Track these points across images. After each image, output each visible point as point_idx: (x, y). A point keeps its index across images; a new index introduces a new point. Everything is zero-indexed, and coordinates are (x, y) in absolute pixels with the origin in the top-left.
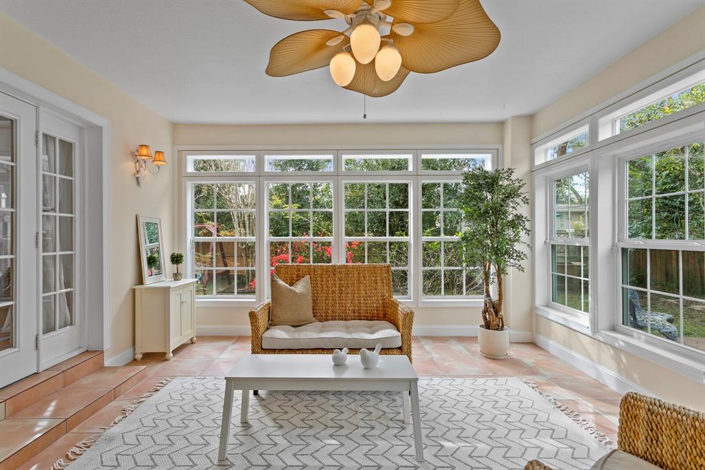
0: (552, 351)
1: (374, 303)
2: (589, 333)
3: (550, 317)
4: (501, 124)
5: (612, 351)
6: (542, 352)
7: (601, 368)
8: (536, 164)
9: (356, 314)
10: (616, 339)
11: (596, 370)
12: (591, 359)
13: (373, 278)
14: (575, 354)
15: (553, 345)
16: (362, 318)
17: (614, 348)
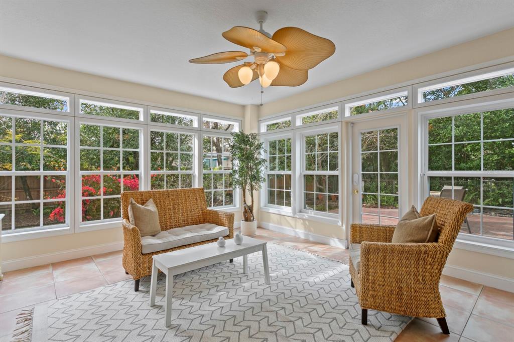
0: (271, 228)
1: (196, 213)
2: (292, 215)
3: (270, 211)
4: (244, 107)
5: (302, 221)
6: (266, 230)
7: (297, 230)
8: (261, 132)
9: (186, 222)
10: (304, 215)
11: (295, 231)
12: (293, 228)
13: (194, 197)
14: (285, 227)
15: (271, 226)
16: (190, 224)
17: (303, 219)
